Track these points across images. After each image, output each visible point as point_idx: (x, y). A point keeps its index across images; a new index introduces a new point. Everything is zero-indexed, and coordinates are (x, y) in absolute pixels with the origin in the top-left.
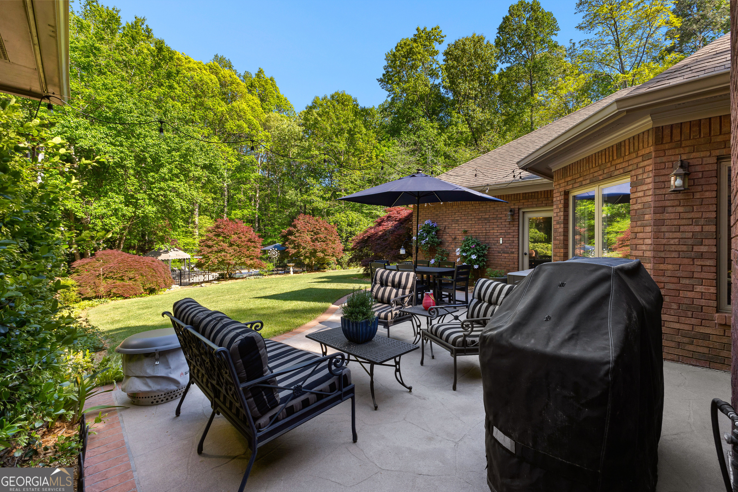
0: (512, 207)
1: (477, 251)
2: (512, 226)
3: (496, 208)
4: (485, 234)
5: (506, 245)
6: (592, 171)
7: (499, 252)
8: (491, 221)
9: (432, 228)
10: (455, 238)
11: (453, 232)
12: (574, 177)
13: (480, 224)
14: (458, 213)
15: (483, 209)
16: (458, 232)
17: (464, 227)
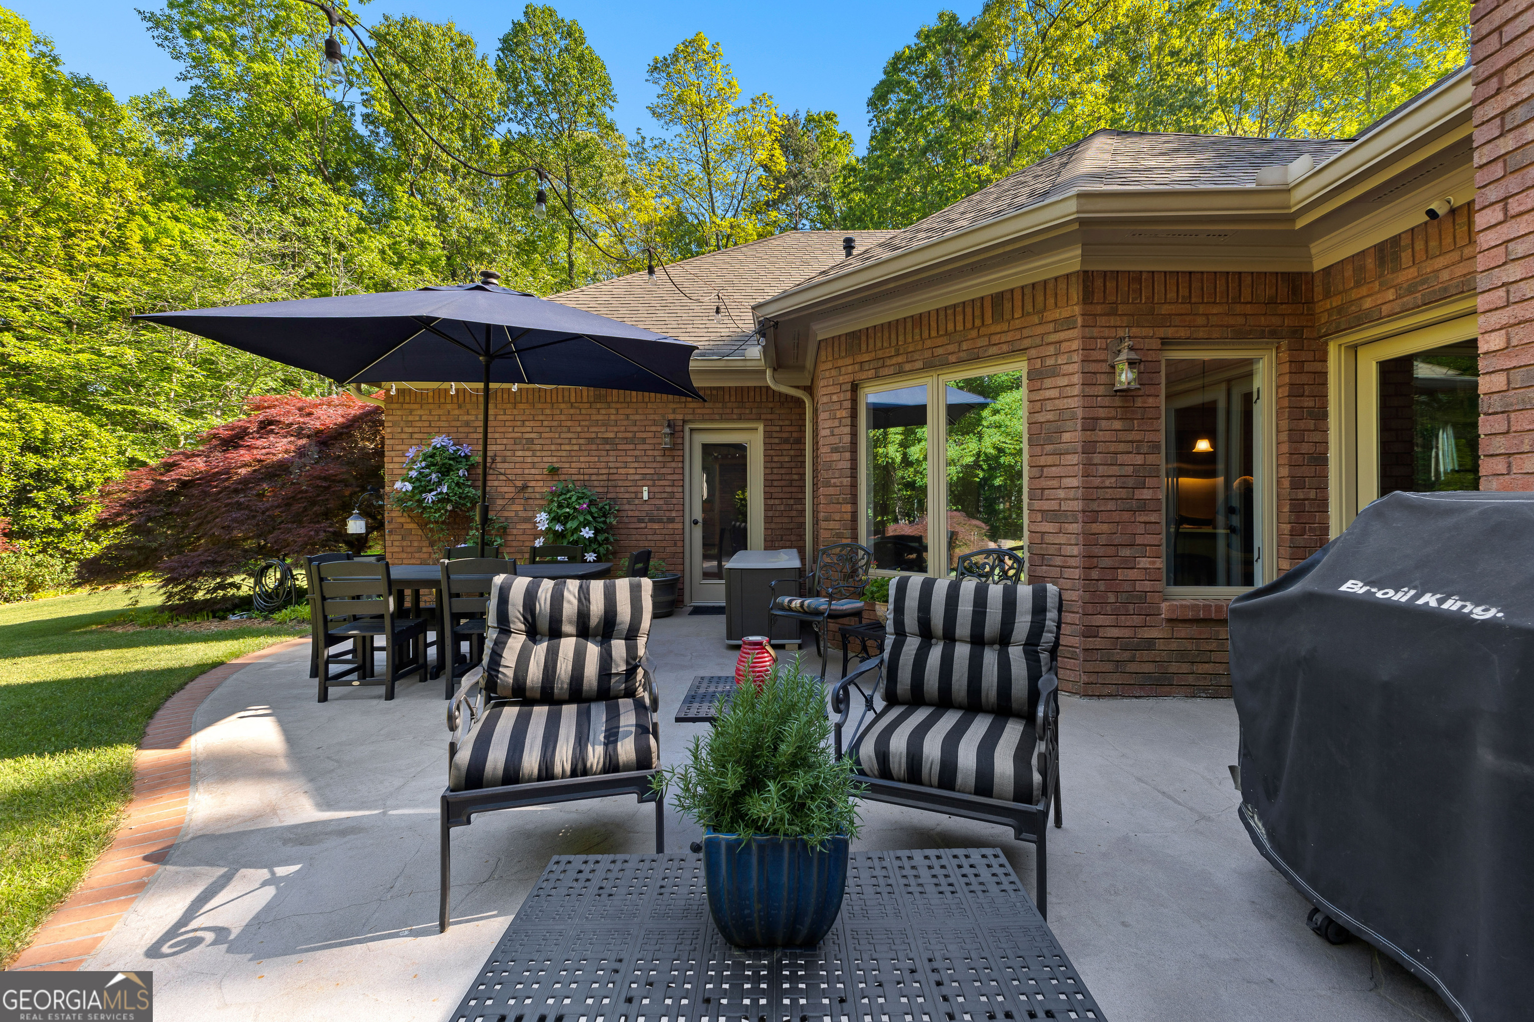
0: (671, 417)
1: (594, 518)
2: (670, 459)
3: (632, 417)
4: (604, 477)
5: (657, 502)
6: (929, 343)
7: (641, 521)
8: (620, 447)
9: (455, 458)
10: (525, 487)
11: (519, 471)
12: (880, 354)
13: (594, 453)
14: (532, 424)
15: (600, 417)
16: (533, 471)
17: (550, 459)
